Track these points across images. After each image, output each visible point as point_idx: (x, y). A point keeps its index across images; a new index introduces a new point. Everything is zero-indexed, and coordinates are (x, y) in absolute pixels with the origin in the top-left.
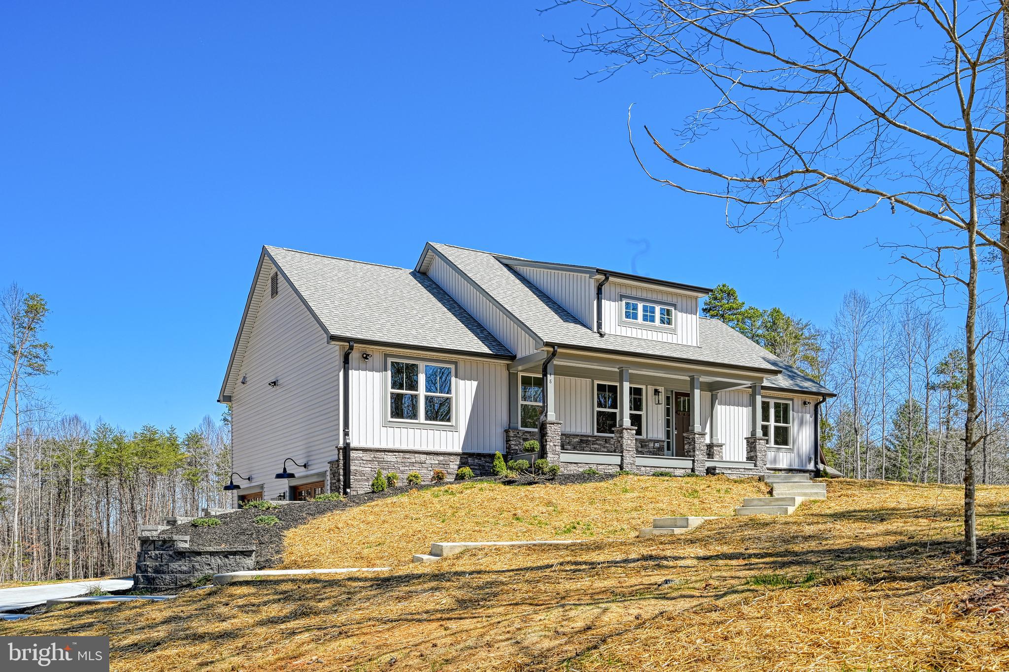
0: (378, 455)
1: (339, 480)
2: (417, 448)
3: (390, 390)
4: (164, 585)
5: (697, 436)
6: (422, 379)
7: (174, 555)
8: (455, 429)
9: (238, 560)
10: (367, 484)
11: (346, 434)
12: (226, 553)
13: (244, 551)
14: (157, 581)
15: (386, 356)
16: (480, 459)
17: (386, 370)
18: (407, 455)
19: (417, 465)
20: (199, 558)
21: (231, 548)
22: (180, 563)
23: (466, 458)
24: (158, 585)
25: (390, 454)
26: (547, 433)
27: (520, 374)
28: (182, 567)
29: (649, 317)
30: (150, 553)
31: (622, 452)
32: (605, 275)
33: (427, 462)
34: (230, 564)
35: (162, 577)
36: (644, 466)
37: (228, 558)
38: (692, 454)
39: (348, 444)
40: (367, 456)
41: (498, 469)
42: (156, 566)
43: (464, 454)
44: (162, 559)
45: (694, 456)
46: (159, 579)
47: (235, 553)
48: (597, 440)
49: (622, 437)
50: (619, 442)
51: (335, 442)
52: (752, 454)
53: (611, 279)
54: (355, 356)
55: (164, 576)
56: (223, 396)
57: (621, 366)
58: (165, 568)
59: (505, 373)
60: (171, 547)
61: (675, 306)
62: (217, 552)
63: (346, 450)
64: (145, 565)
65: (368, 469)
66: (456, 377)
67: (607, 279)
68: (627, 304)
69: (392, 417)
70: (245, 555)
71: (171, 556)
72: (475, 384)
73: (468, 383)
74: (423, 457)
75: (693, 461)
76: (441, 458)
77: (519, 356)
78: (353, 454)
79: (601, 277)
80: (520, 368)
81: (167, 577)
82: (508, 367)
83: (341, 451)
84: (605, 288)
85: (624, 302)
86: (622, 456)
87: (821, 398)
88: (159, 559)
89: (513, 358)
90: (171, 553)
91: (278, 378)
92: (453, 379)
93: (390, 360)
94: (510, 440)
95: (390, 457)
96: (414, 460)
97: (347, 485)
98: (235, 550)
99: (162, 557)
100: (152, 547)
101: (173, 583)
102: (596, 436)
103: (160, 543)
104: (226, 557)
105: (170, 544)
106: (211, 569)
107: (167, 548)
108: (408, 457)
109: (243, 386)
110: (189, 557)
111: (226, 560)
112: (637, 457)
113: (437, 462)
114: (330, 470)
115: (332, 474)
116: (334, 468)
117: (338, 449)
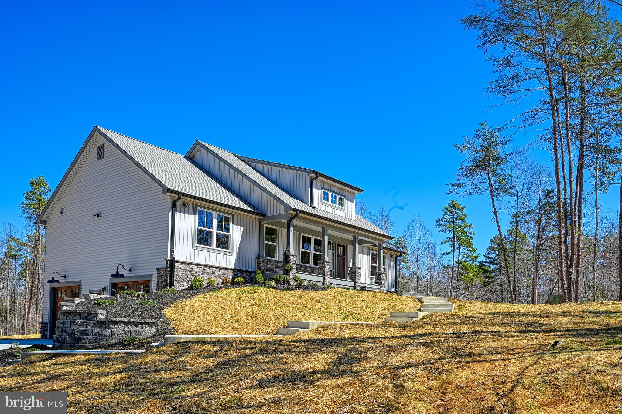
0: (190, 266)
1: (166, 281)
2: (211, 264)
3: (197, 227)
4: (89, 344)
5: (357, 269)
6: (215, 222)
7: (97, 324)
8: (230, 254)
9: (145, 328)
10: (183, 284)
11: (172, 251)
12: (136, 323)
13: (149, 322)
14: (83, 341)
15: (196, 206)
16: (244, 273)
17: (195, 214)
18: (205, 268)
19: (210, 274)
20: (116, 326)
21: (140, 320)
22: (102, 329)
23: (237, 272)
24: (84, 343)
25: (196, 266)
26: (290, 261)
27: (266, 225)
28: (103, 332)
29: (334, 202)
30: (76, 321)
31: (324, 275)
32: (317, 174)
33: (216, 273)
34: (139, 331)
35: (88, 338)
36: (333, 284)
37: (137, 326)
38: (354, 278)
39: (174, 258)
40: (184, 267)
41: (259, 280)
42: (82, 330)
43: (235, 269)
44: (87, 326)
45: (355, 280)
46: (85, 339)
47: (142, 324)
48: (301, 267)
49: (324, 267)
50: (322, 269)
51: (166, 256)
52: (379, 281)
53: (320, 178)
54: (179, 203)
55: (89, 338)
56: (41, 220)
57: (324, 226)
58: (90, 332)
59: (258, 224)
60: (94, 317)
61: (345, 196)
62: (129, 322)
63: (172, 261)
64: (72, 330)
65: (183, 274)
66: (233, 223)
67: (317, 177)
68: (324, 192)
69: (198, 244)
70: (150, 325)
71: (94, 324)
72: (242, 228)
73: (239, 227)
74: (214, 270)
75: (355, 283)
76: (224, 271)
77: (268, 214)
78: (176, 265)
79: (314, 175)
80: (265, 222)
81: (92, 338)
82: (260, 220)
83: (169, 262)
84: (315, 182)
85: (323, 191)
86: (324, 277)
87: (399, 254)
88: (84, 326)
89: (264, 215)
90: (95, 322)
91: (101, 213)
92: (231, 224)
93: (198, 209)
94: (260, 264)
95: (196, 268)
96: (209, 271)
97: (172, 284)
98: (143, 321)
99: (87, 325)
100: (78, 317)
101: (96, 342)
102: (301, 265)
103: (85, 315)
104: (136, 325)
105: (94, 316)
106: (125, 333)
107: (91, 318)
108: (206, 269)
109: (61, 215)
110: (108, 325)
111: (136, 328)
112: (331, 278)
113: (221, 273)
114: (158, 274)
115: (160, 276)
116: (162, 272)
117: (167, 261)
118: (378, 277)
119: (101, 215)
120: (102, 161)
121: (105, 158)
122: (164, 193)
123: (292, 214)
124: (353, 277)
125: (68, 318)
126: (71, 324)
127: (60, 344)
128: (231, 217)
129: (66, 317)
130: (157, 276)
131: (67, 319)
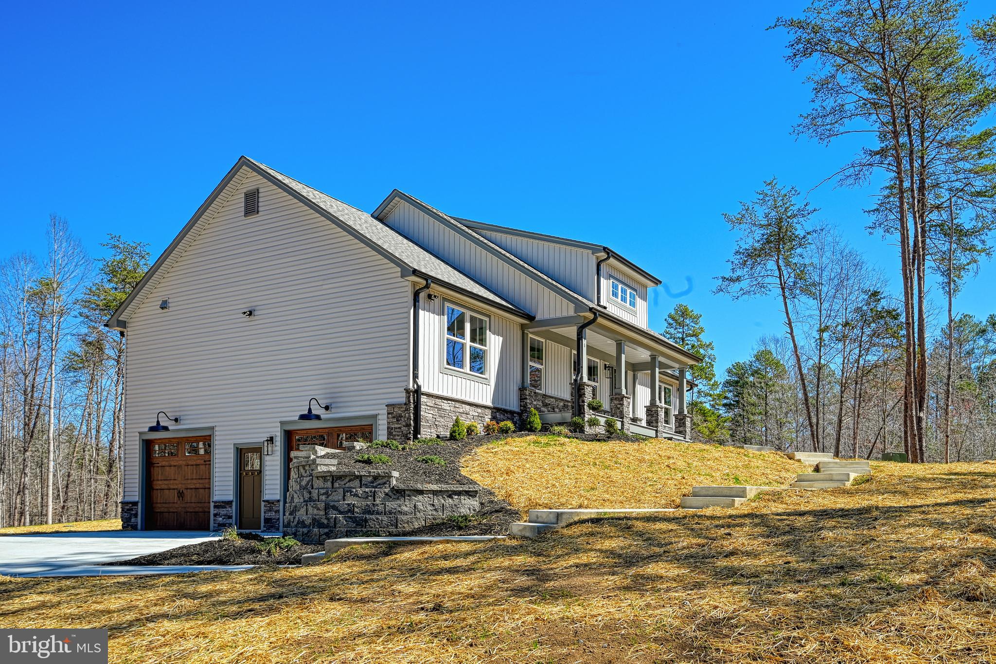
0: (438, 401)
1: (408, 425)
2: (463, 398)
3: (446, 335)
4: (381, 527)
5: (659, 409)
6: (467, 328)
7: (390, 494)
8: (488, 382)
9: (463, 501)
10: (429, 431)
11: (416, 376)
12: (450, 492)
13: (469, 491)
14: (371, 523)
15: (444, 299)
16: (504, 415)
17: (443, 315)
18: (457, 405)
20: (420, 497)
21: (457, 487)
22: (398, 502)
23: (498, 412)
24: (372, 528)
25: (445, 402)
26: (584, 394)
27: (530, 336)
28: (402, 507)
29: (624, 299)
30: (354, 490)
31: (622, 418)
32: (607, 253)
33: (470, 413)
34: (455, 505)
35: (377, 519)
37: (452, 498)
39: (419, 387)
40: (431, 402)
41: (536, 426)
42: (367, 505)
43: (494, 408)
44: (374, 498)
45: (657, 427)
46: (374, 520)
47: (459, 493)
49: (622, 405)
50: (619, 408)
51: (406, 383)
54: (422, 295)
55: (380, 518)
57: (620, 340)
58: (380, 508)
59: (519, 333)
60: (385, 483)
61: (637, 291)
62: (441, 491)
63: (418, 392)
64: (349, 505)
65: (430, 415)
67: (608, 258)
68: (613, 284)
69: (447, 364)
70: (470, 496)
71: (387, 494)
72: (501, 339)
73: (497, 337)
74: (467, 408)
75: (657, 431)
76: (479, 410)
77: (538, 317)
78: (424, 399)
80: (531, 330)
81: (385, 518)
82: (525, 327)
83: (412, 393)
85: (611, 281)
86: (622, 422)
88: (370, 498)
89: (531, 318)
90: (387, 490)
91: (257, 308)
92: (488, 331)
93: (447, 305)
94: (526, 399)
95: (446, 405)
96: (461, 410)
97: (417, 431)
98: (461, 489)
99: (374, 495)
100: (357, 483)
101: (392, 525)
103: (370, 479)
104: (450, 496)
105: (384, 480)
106: (436, 510)
107: (379, 484)
108: (457, 406)
109: (161, 311)
110: (409, 496)
111: (450, 500)
112: (631, 424)
113: (477, 414)
114: (388, 414)
115: (394, 417)
116: (397, 411)
117: (408, 391)
118: (679, 423)
119: (256, 313)
120: (253, 219)
121: (260, 213)
122: (402, 277)
123: (585, 317)
124: (652, 422)
125: (336, 485)
126: (344, 496)
127: (326, 530)
128: (487, 319)
129: (333, 483)
130: (388, 418)
131: (334, 487)
